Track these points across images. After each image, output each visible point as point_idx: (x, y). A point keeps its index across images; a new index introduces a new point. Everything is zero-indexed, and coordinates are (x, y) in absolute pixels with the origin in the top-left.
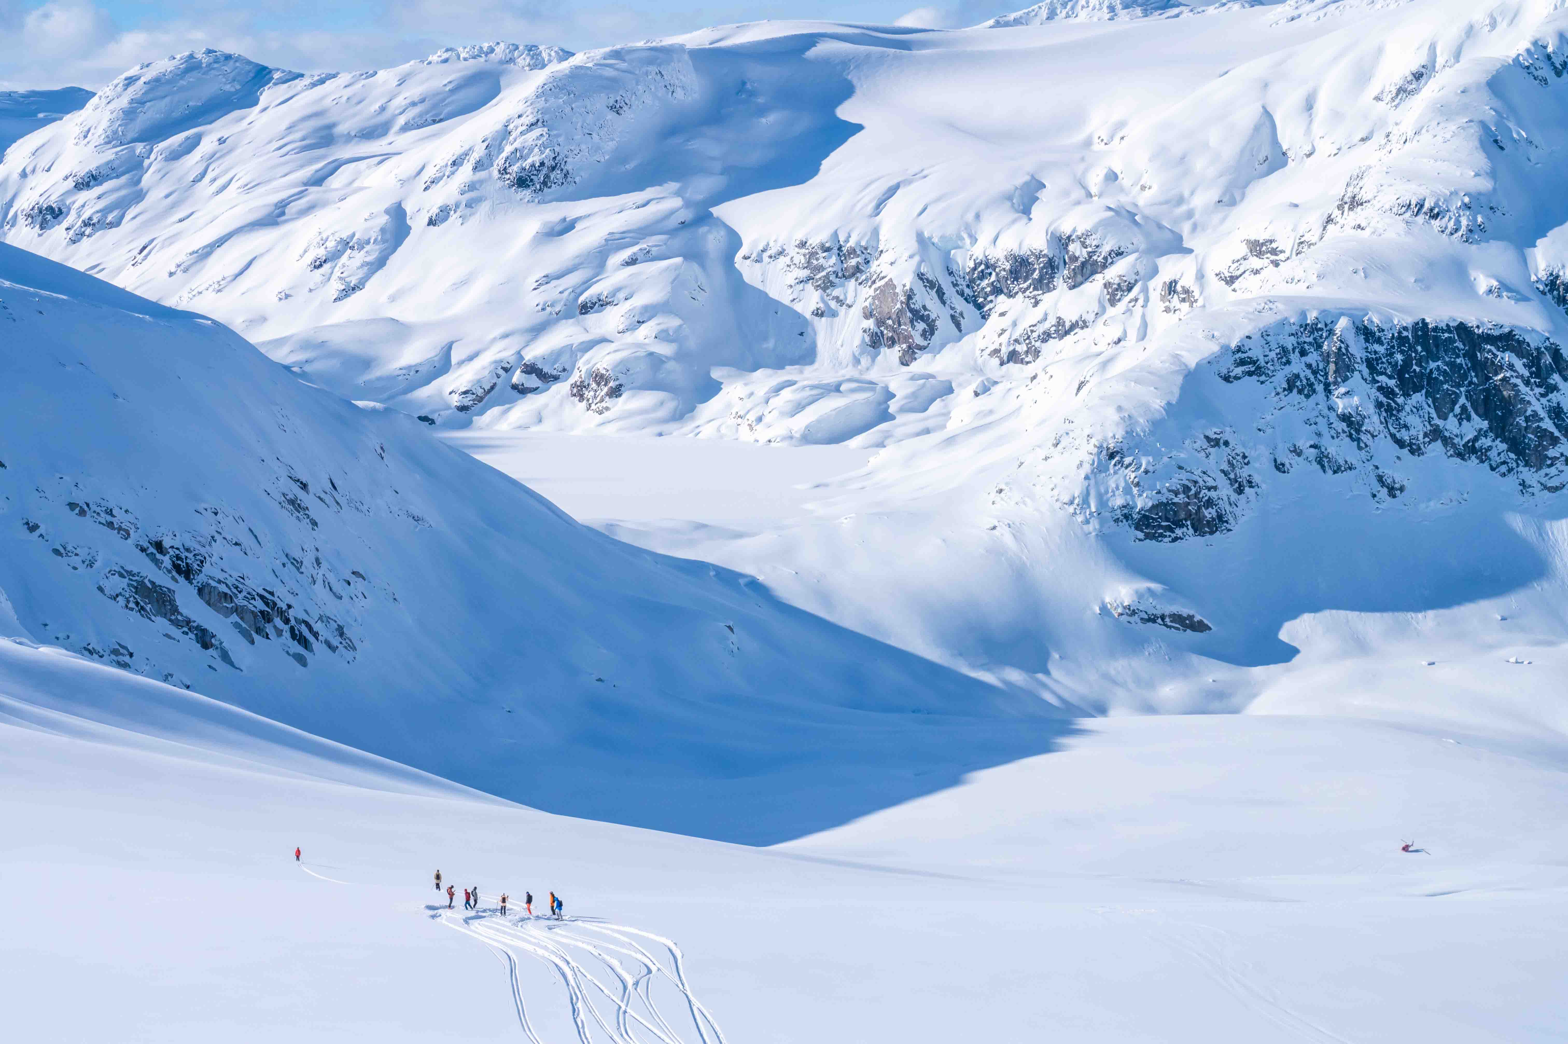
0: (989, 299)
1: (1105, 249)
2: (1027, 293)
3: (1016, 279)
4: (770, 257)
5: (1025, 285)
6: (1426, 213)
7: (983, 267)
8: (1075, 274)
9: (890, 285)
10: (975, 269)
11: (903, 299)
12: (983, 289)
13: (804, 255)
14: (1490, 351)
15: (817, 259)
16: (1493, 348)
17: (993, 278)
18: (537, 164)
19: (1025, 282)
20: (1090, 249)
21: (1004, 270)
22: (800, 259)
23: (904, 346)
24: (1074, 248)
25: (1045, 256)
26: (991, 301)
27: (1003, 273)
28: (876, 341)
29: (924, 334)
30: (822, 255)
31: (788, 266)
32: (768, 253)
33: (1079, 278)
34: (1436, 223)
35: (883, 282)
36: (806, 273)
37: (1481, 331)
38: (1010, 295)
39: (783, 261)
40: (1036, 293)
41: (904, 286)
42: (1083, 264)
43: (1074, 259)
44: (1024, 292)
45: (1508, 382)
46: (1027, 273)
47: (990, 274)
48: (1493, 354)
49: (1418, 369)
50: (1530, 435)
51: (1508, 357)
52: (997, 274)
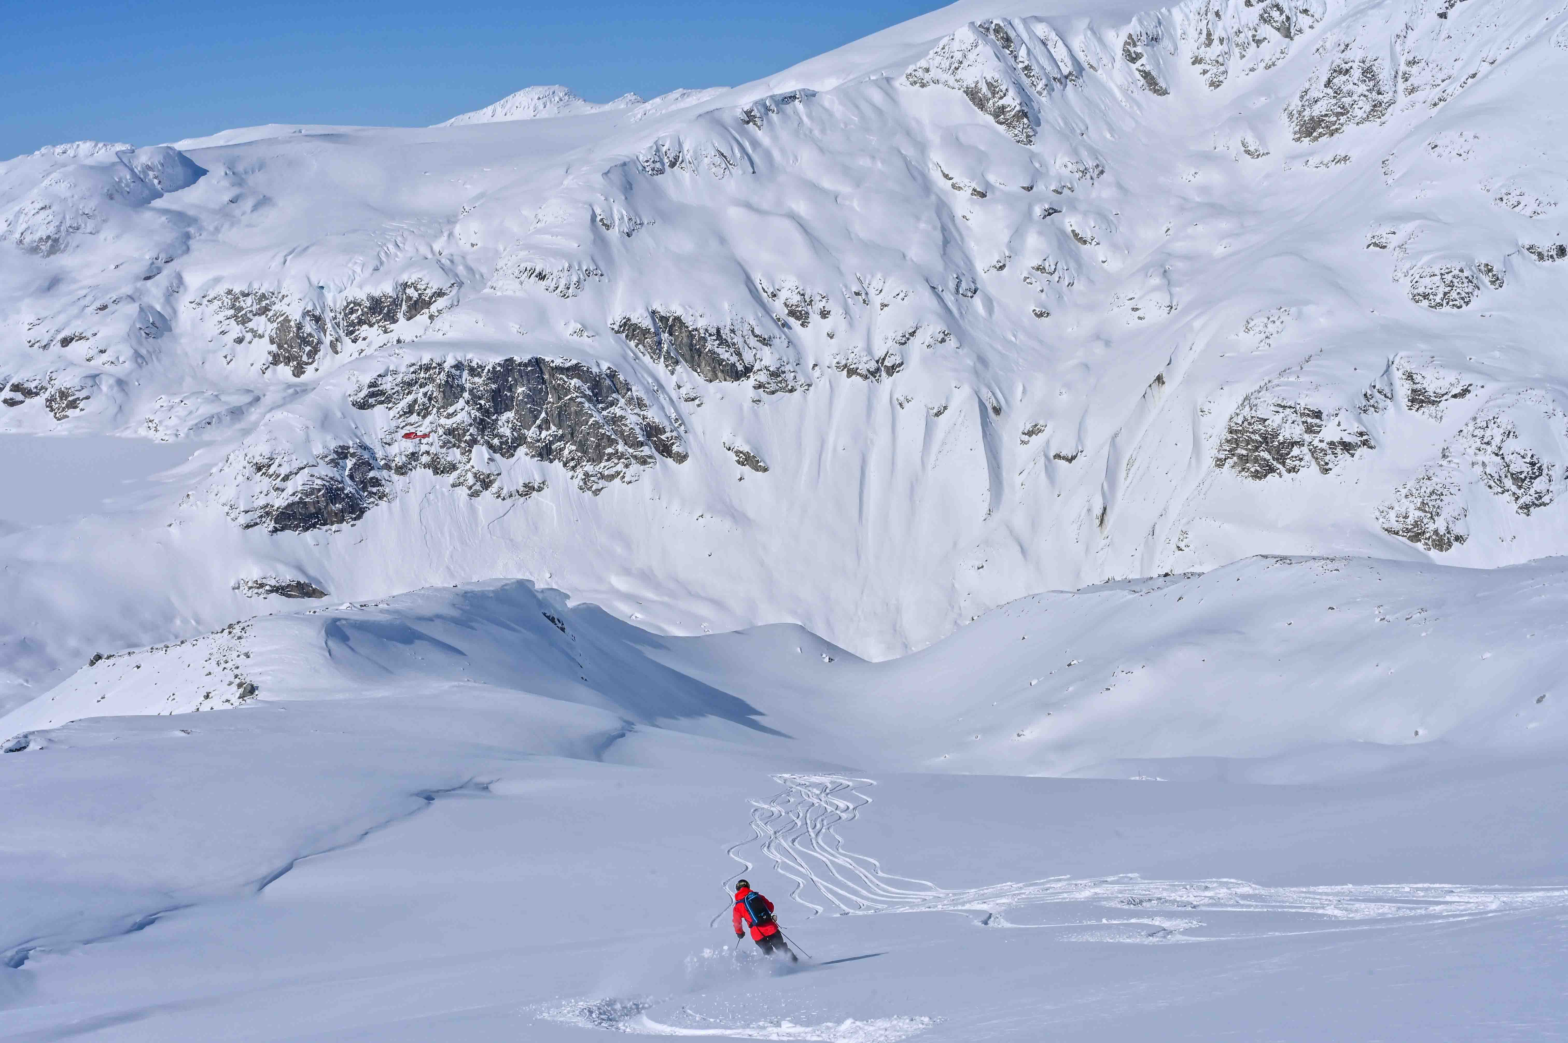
0: (357, 328)
1: (429, 292)
2: (381, 324)
3: (374, 313)
4: (209, 301)
5: (379, 318)
6: (537, 276)
7: (352, 305)
8: (410, 309)
9: (287, 320)
10: (347, 306)
11: (295, 329)
12: (352, 321)
13: (231, 300)
14: (561, 379)
15: (239, 302)
16: (564, 377)
17: (360, 312)
18: (44, 238)
19: (379, 315)
20: (420, 292)
21: (366, 307)
22: (227, 301)
23: (295, 363)
24: (410, 291)
25: (391, 297)
26: (358, 330)
27: (365, 309)
28: (276, 360)
29: (309, 355)
30: (241, 299)
31: (220, 308)
32: (207, 298)
33: (414, 312)
34: (543, 283)
35: (282, 318)
36: (232, 312)
37: (554, 365)
38: (371, 326)
39: (217, 303)
40: (386, 323)
41: (296, 320)
42: (415, 302)
43: (410, 298)
44: (378, 323)
45: (574, 401)
46: (380, 309)
47: (358, 310)
48: (564, 381)
49: (509, 394)
50: (592, 439)
51: (575, 382)
52: (362, 310)
